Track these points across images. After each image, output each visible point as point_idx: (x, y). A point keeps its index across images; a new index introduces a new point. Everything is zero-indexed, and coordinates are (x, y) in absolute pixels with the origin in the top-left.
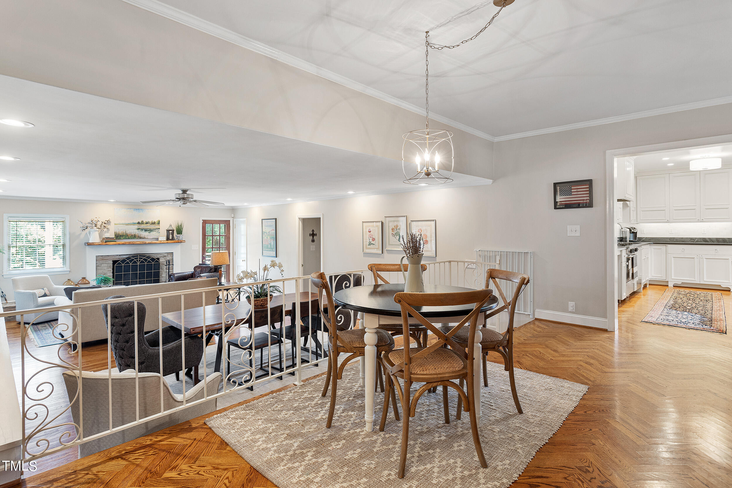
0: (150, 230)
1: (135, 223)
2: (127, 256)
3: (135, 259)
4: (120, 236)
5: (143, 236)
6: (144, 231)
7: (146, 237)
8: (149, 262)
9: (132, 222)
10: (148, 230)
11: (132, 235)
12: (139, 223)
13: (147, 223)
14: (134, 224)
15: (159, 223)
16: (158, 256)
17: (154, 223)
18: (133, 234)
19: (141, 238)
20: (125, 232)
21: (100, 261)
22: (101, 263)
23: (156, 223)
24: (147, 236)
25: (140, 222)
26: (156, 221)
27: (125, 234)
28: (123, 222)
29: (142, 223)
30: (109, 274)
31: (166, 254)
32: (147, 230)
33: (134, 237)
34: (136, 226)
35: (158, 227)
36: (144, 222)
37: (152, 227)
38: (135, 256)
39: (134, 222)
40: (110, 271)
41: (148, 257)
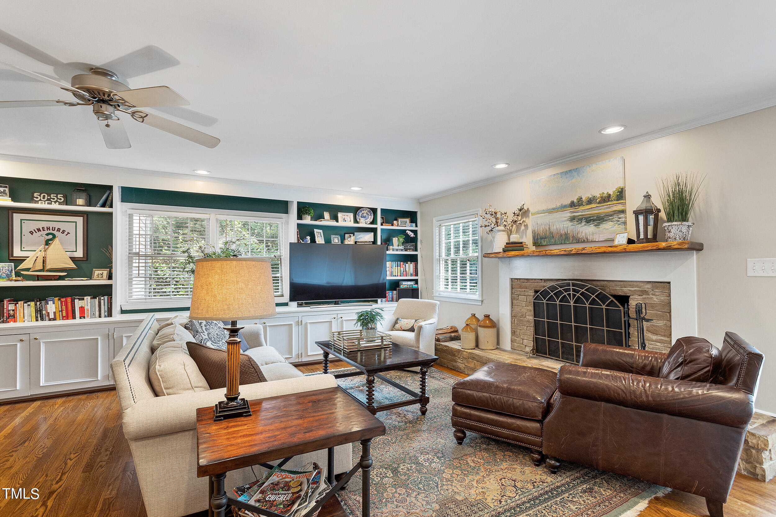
0: (598, 220)
1: (565, 206)
2: (552, 284)
3: (566, 290)
4: (541, 239)
5: (584, 234)
6: (583, 224)
7: (590, 238)
8: (593, 302)
9: (559, 205)
10: (594, 220)
11: (561, 235)
12: (572, 205)
13: (590, 201)
14: (563, 208)
15: (621, 195)
16: (625, 291)
17: (606, 199)
18: (563, 232)
19: (579, 241)
20: (548, 229)
21: (518, 290)
22: (518, 293)
23: (613, 197)
24: (593, 234)
25: (575, 201)
26: (611, 190)
27: (548, 233)
28: (544, 207)
29: (579, 203)
30: (528, 317)
31: (649, 286)
32: (590, 220)
33: (565, 238)
34: (567, 214)
35: (619, 207)
36: (584, 199)
37: (603, 209)
38: (564, 284)
39: (564, 204)
40: (530, 311)
41: (593, 291)
